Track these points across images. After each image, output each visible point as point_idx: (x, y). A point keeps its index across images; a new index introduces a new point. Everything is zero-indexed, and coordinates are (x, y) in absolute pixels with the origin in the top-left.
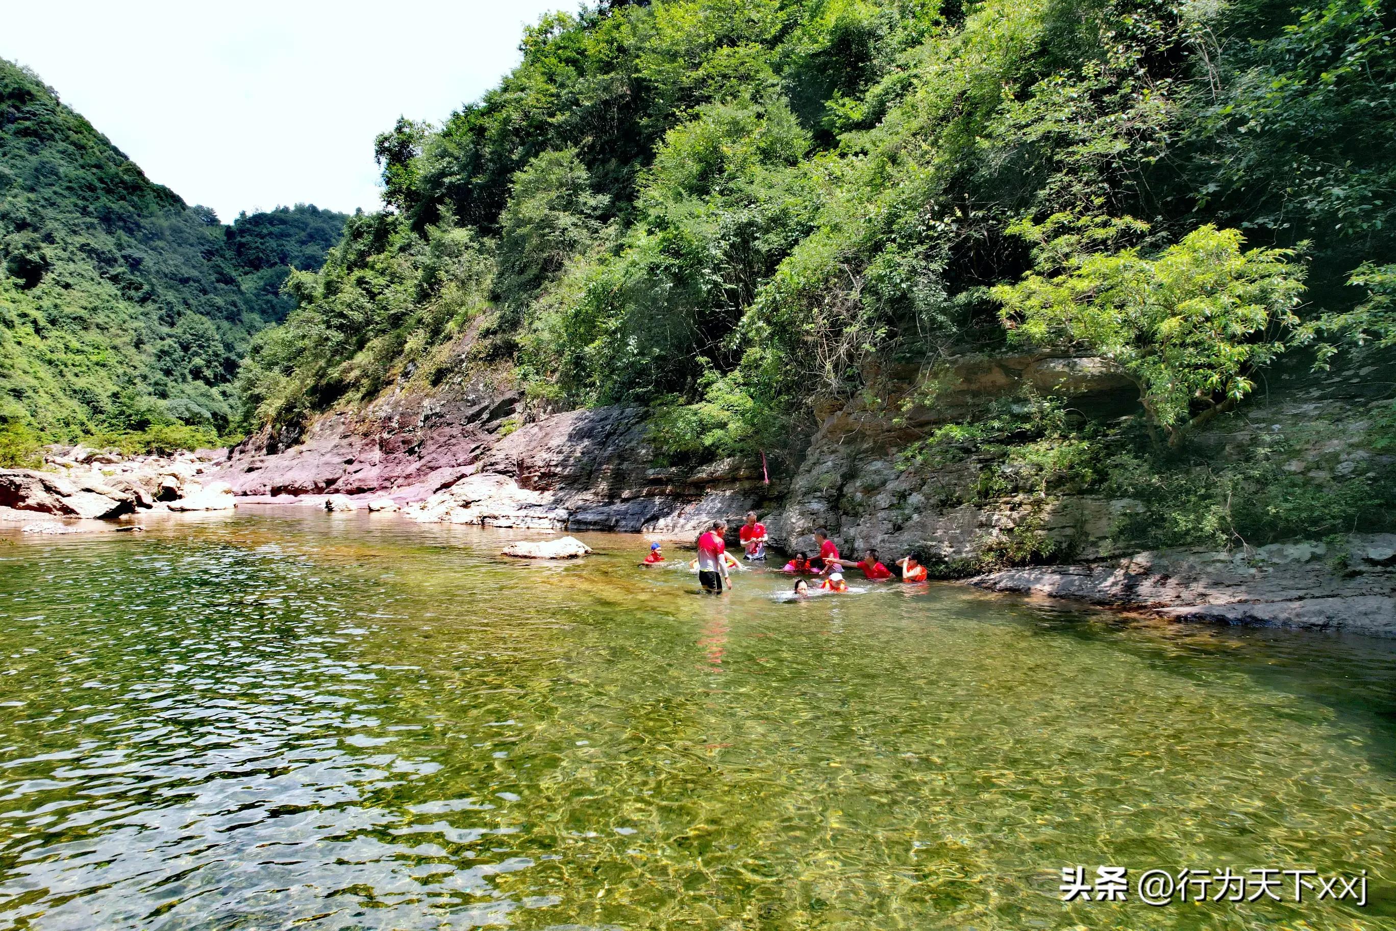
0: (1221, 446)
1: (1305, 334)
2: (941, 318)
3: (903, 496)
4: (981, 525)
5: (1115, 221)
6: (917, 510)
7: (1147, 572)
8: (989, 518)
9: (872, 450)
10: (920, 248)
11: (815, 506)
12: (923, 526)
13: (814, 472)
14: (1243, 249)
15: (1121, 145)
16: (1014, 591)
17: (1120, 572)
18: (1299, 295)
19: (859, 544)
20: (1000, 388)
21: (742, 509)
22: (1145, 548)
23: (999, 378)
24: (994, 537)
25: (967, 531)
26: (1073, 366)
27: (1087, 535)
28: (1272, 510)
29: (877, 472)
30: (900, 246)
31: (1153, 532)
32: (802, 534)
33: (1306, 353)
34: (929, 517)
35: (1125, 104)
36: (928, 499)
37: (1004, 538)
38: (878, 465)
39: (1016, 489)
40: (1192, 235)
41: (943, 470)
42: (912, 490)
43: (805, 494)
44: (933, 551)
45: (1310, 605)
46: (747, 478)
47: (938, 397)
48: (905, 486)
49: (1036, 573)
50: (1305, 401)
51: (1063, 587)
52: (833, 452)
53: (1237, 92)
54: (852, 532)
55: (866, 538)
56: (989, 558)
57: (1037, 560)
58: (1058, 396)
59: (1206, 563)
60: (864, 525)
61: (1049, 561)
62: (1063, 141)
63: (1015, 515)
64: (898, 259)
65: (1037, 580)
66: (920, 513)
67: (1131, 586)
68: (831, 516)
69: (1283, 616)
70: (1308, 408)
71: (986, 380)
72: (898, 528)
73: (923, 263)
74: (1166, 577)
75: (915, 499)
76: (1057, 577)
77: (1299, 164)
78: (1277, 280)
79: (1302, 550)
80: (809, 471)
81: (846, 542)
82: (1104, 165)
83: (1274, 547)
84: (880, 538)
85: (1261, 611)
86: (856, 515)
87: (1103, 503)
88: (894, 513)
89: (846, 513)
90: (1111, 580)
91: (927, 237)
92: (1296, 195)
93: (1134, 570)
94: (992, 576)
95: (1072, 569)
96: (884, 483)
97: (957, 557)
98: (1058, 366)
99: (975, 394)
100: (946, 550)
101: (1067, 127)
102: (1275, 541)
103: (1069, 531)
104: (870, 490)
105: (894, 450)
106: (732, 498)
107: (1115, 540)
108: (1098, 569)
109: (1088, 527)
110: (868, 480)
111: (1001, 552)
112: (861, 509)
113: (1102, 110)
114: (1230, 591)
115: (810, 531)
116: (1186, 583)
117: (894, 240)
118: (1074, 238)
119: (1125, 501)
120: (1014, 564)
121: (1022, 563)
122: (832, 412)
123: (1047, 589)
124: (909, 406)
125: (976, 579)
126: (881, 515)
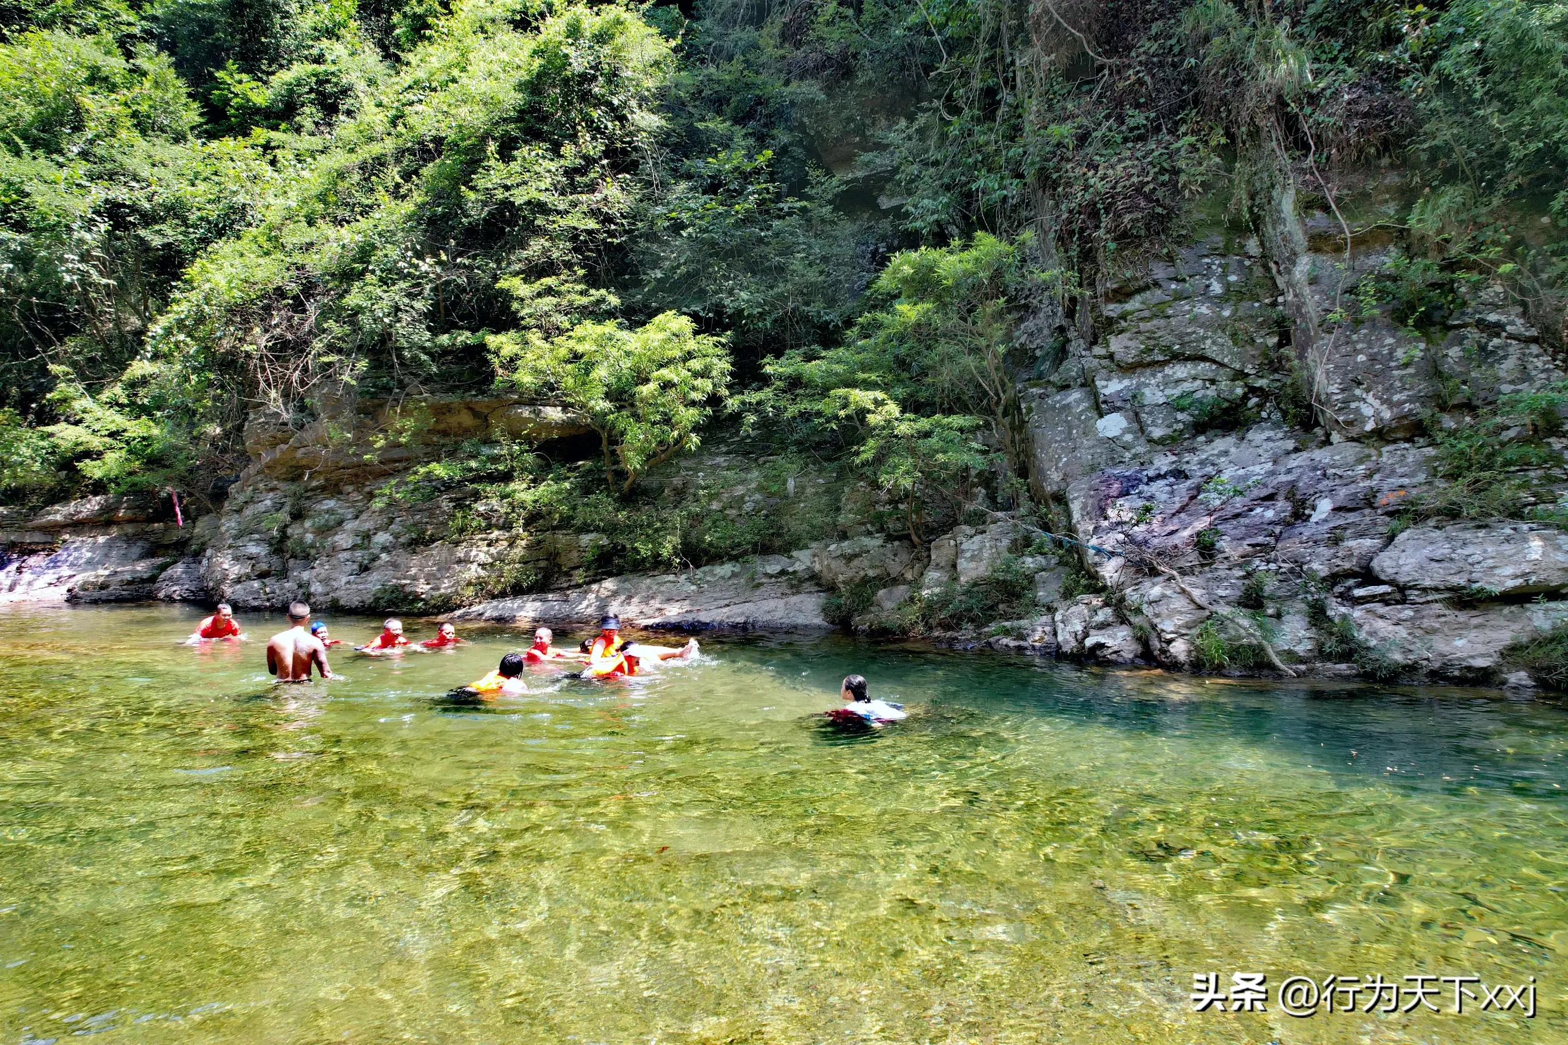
0: (661, 489)
1: (732, 404)
2: (424, 357)
3: (367, 536)
4: (459, 561)
5: (592, 291)
6: (385, 549)
7: (615, 594)
8: (467, 553)
9: (323, 488)
10: (403, 285)
11: (253, 549)
12: (395, 565)
13: (248, 512)
14: (696, 333)
15: (592, 224)
16: (500, 619)
17: (592, 596)
18: (731, 374)
19: (316, 588)
20: (467, 430)
21: (125, 558)
22: (610, 575)
23: (467, 419)
24: (473, 572)
25: (444, 568)
26: (538, 413)
27: (559, 566)
28: (708, 538)
29: (330, 511)
30: (381, 279)
31: (616, 561)
32: (238, 581)
33: (736, 418)
34: (402, 557)
35: (592, 188)
36: (396, 537)
37: (483, 573)
38: (331, 503)
39: (489, 526)
40: (661, 317)
41: (412, 510)
42: (377, 530)
43: (236, 537)
44: (408, 589)
45: (736, 609)
46: (130, 521)
47: (414, 435)
48: (368, 525)
49: (518, 602)
50: (717, 455)
51: (545, 612)
52: (272, 490)
53: (671, 197)
54: (306, 575)
55: (326, 581)
56: (470, 592)
57: (517, 590)
58: (529, 440)
59: (660, 584)
60: (321, 568)
61: (529, 591)
62: (541, 208)
63: (492, 550)
64: (379, 291)
65: (521, 608)
66: (389, 552)
67: (603, 606)
68: (275, 560)
69: (718, 619)
70: (720, 460)
71: (453, 420)
72: (364, 569)
73: (406, 300)
74: (630, 597)
75: (382, 538)
76: (538, 604)
77: (718, 268)
78: (715, 360)
79: (726, 569)
80: (239, 511)
81: (300, 586)
82: (573, 235)
83: (706, 568)
84: (344, 580)
85: (704, 617)
86: (307, 557)
87: (573, 537)
88: (358, 554)
89: (294, 556)
90: (585, 603)
91: (409, 274)
92: (716, 293)
93: (604, 594)
94: (474, 609)
95: (550, 596)
96: (340, 523)
97: (436, 593)
98: (526, 412)
99: (445, 433)
100: (422, 587)
101: (543, 197)
102: (707, 564)
103: (543, 564)
104: (324, 531)
105: (350, 488)
106: (109, 545)
107: (588, 569)
108: (573, 595)
109: (562, 560)
110: (321, 521)
111: (480, 584)
112: (313, 552)
113: (574, 188)
114: (678, 605)
115: (249, 578)
116: (646, 600)
117: (373, 272)
118: (554, 300)
119: (592, 536)
120: (494, 597)
121: (503, 595)
122: (274, 445)
123: (532, 614)
124: (381, 443)
125: (458, 613)
126: (343, 556)
